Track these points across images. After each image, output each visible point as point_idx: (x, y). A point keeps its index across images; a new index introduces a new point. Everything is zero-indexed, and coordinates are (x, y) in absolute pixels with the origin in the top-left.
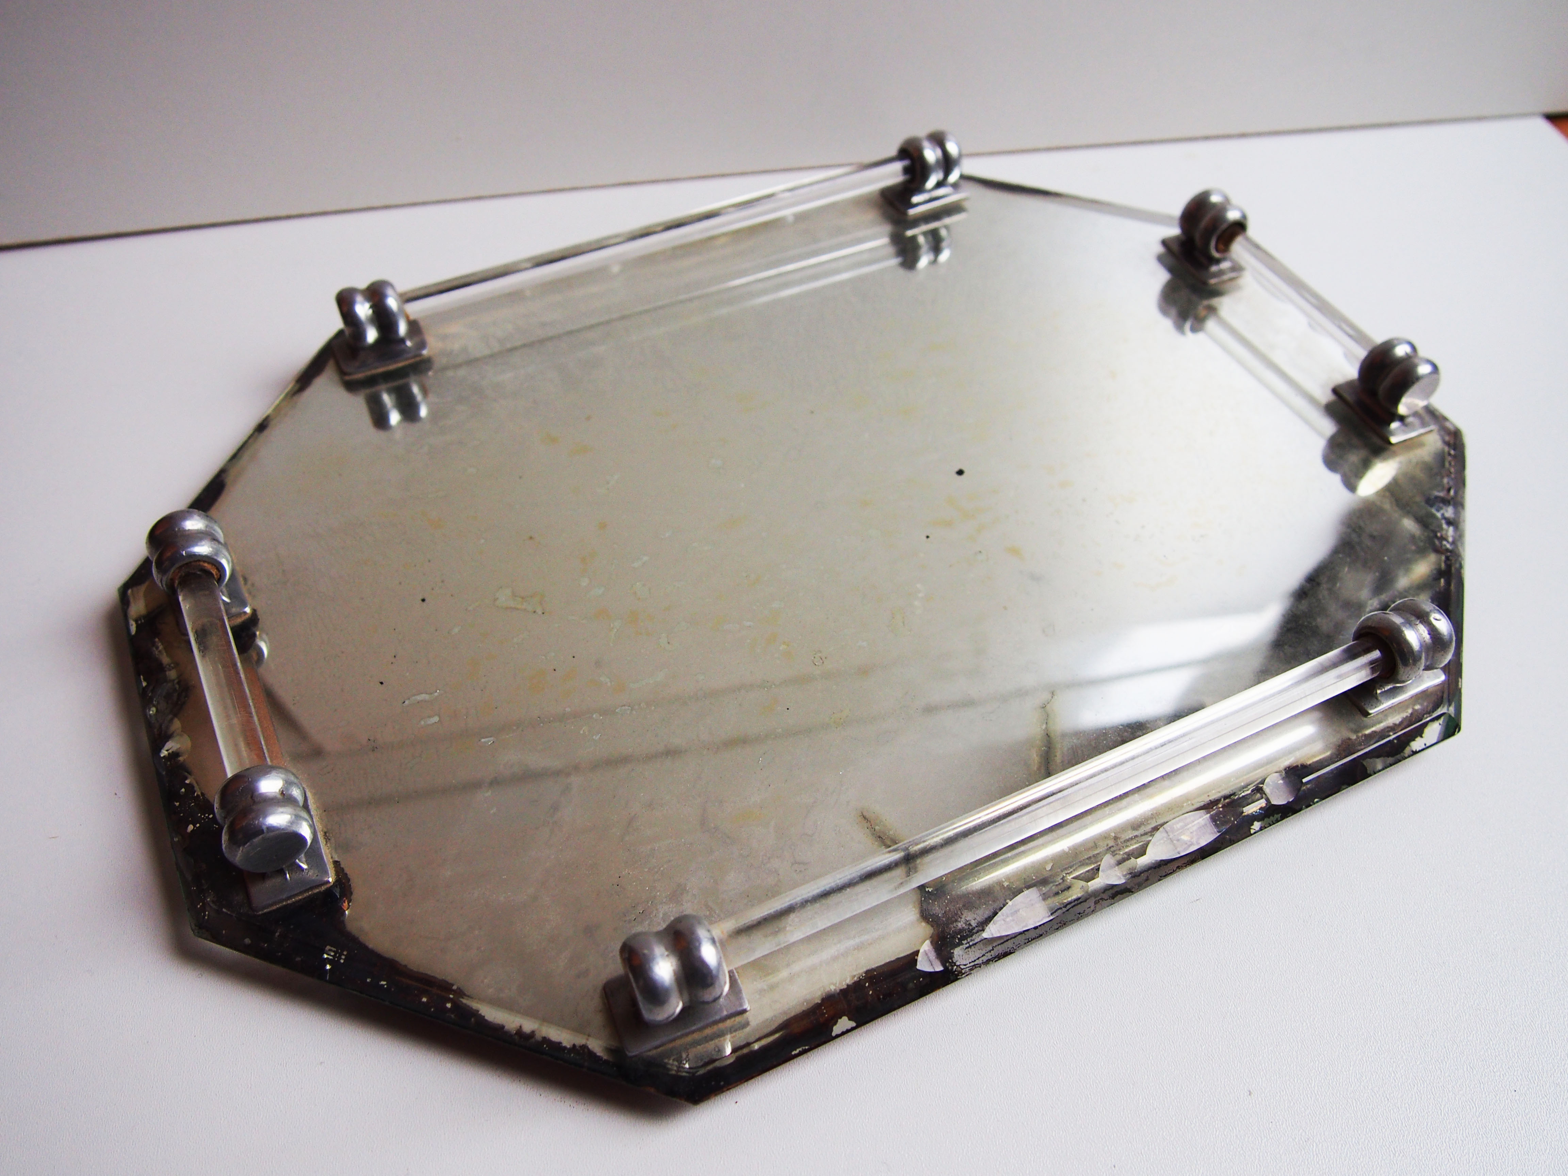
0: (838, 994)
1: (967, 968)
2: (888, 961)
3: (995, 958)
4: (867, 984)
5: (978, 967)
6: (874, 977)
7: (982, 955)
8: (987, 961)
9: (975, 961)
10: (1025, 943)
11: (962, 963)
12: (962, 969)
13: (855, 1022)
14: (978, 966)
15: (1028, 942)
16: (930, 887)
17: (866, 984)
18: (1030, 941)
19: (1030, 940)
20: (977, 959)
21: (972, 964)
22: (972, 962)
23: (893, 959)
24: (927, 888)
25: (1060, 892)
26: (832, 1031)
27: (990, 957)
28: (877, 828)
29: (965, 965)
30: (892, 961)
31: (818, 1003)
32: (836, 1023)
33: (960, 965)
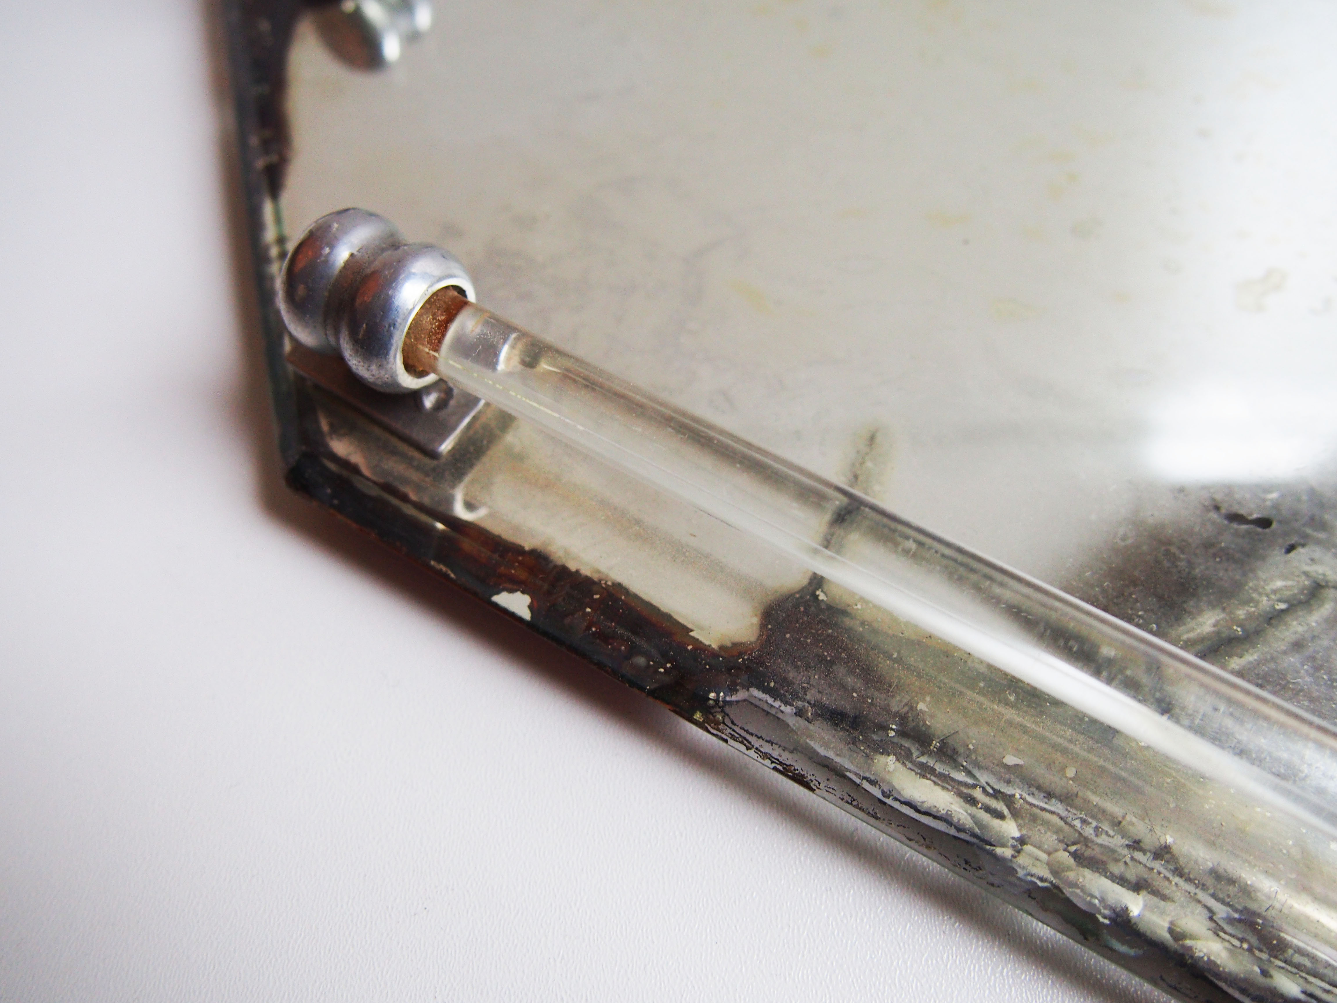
0: (556, 566)
1: (730, 728)
2: (654, 603)
3: (781, 763)
4: (597, 597)
5: (745, 745)
6: (616, 600)
7: (768, 739)
8: (766, 753)
9: (752, 734)
10: (842, 799)
11: (731, 716)
12: (724, 723)
13: (532, 617)
14: (747, 744)
15: (847, 802)
16: (826, 594)
17: (596, 594)
18: (851, 804)
19: (854, 803)
20: (756, 736)
21: (743, 733)
22: (747, 731)
23: (664, 609)
24: (822, 591)
25: (980, 805)
26: (498, 593)
27: (775, 754)
28: (869, 464)
29: (733, 723)
30: (659, 610)
31: (523, 548)
32: (511, 591)
33: (728, 715)
